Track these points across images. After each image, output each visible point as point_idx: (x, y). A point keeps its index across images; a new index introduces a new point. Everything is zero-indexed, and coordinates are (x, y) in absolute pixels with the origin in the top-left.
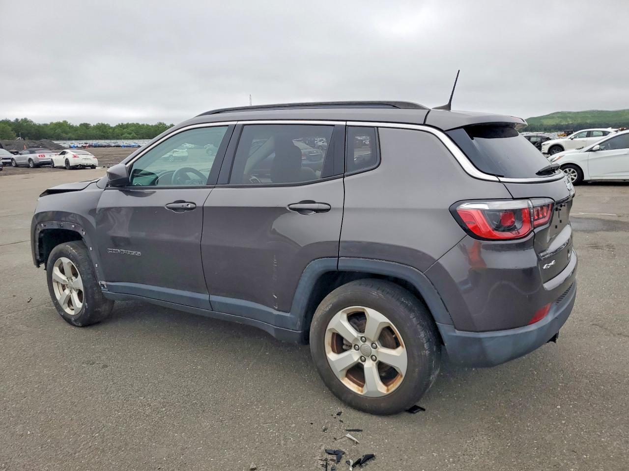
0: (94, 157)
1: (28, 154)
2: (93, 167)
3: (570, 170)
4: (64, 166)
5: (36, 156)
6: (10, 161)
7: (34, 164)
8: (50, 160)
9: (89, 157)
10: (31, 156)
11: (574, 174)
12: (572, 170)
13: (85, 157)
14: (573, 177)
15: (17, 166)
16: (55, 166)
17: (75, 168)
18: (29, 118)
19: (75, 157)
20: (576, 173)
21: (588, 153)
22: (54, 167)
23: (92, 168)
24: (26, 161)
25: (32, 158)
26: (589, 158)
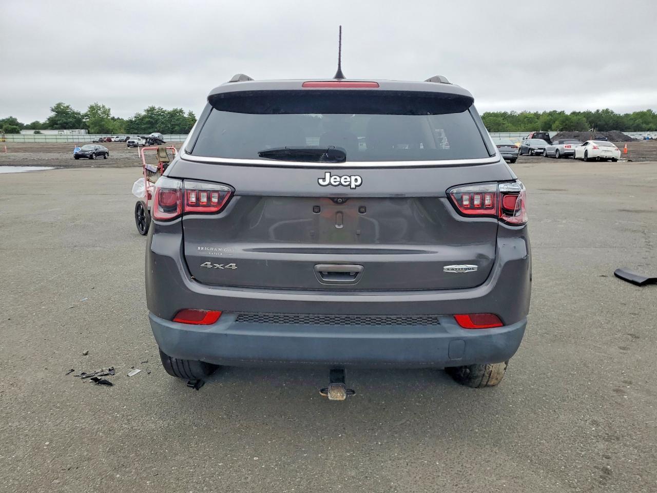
0: (617, 148)
1: (557, 144)
2: (614, 160)
4: (583, 157)
5: (563, 147)
6: (542, 151)
7: (559, 154)
8: (573, 151)
9: (609, 148)
10: (559, 147)
13: (605, 148)
15: (547, 156)
16: (576, 157)
17: (593, 160)
18: (611, 109)
19: (595, 148)
22: (575, 159)
23: (612, 161)
24: (553, 152)
25: (559, 149)
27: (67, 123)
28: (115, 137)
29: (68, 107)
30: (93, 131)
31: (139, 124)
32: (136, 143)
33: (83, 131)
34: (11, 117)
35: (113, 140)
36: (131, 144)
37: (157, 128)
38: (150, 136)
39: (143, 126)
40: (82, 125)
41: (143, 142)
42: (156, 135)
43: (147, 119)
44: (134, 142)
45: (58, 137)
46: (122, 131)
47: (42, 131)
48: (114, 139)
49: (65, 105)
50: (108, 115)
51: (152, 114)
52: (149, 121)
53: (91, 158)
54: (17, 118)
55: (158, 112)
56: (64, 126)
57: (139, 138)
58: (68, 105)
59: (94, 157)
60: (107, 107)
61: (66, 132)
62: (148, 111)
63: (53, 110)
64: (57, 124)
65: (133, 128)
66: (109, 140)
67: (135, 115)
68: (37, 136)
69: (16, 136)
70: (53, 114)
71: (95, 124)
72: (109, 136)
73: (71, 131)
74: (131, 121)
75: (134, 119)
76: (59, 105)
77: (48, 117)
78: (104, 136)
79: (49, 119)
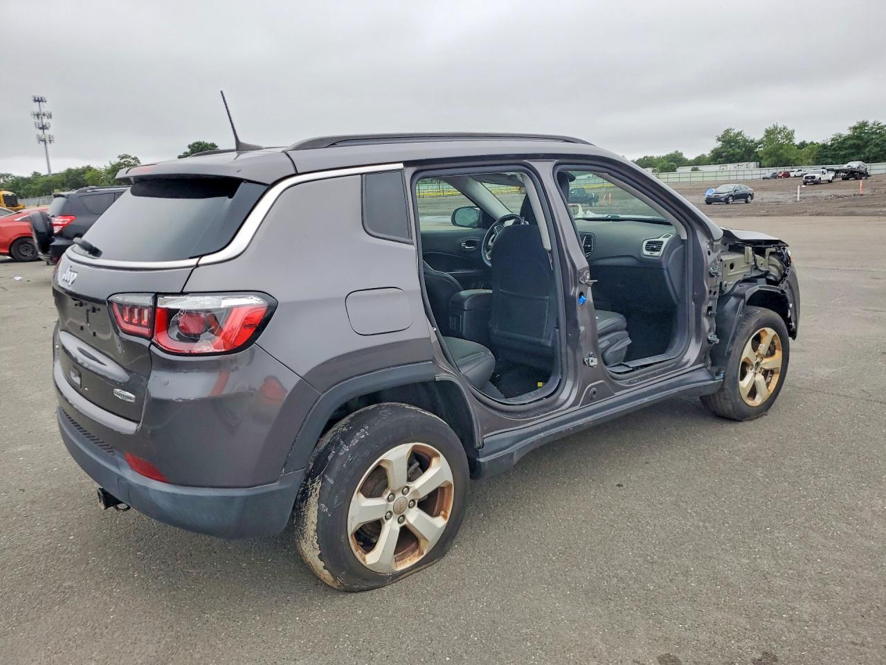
27: (733, 155)
28: (796, 170)
29: (739, 134)
30: (766, 164)
31: (836, 151)
32: (817, 178)
33: (753, 164)
34: (676, 152)
35: (792, 174)
36: (809, 180)
37: (864, 153)
38: (845, 166)
39: (841, 153)
40: (753, 157)
41: (830, 175)
42: (854, 165)
43: (851, 142)
44: (814, 177)
45: (719, 174)
46: (810, 161)
47: (700, 168)
48: (794, 173)
49: (736, 131)
50: (790, 140)
51: (862, 133)
52: (854, 144)
53: (726, 201)
54: (683, 152)
55: (872, 128)
56: (731, 159)
57: (824, 170)
58: (740, 131)
59: (731, 200)
60: (790, 128)
61: (730, 166)
62: (855, 128)
63: (719, 140)
64: (722, 157)
65: (826, 156)
66: (787, 175)
67: (832, 137)
68: (695, 174)
69: (671, 175)
70: (719, 144)
71: (770, 154)
72: (787, 169)
73: (736, 165)
74: (824, 146)
75: (829, 144)
76: (727, 131)
77: (712, 149)
78: (780, 170)
79: (712, 152)
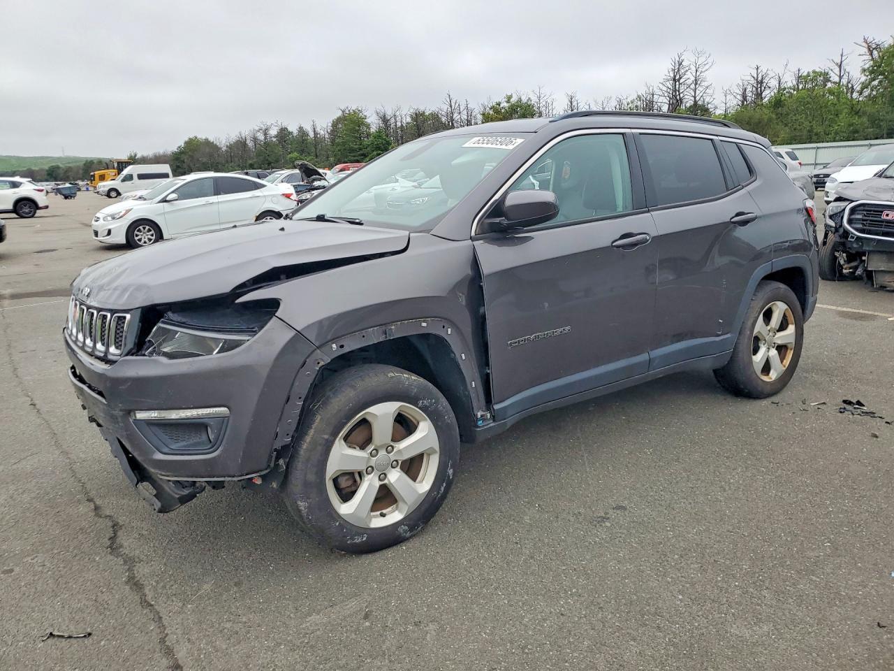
3: (144, 228)
11: (151, 233)
12: (147, 227)
14: (150, 237)
20: (153, 232)
21: (162, 204)
26: (166, 211)
